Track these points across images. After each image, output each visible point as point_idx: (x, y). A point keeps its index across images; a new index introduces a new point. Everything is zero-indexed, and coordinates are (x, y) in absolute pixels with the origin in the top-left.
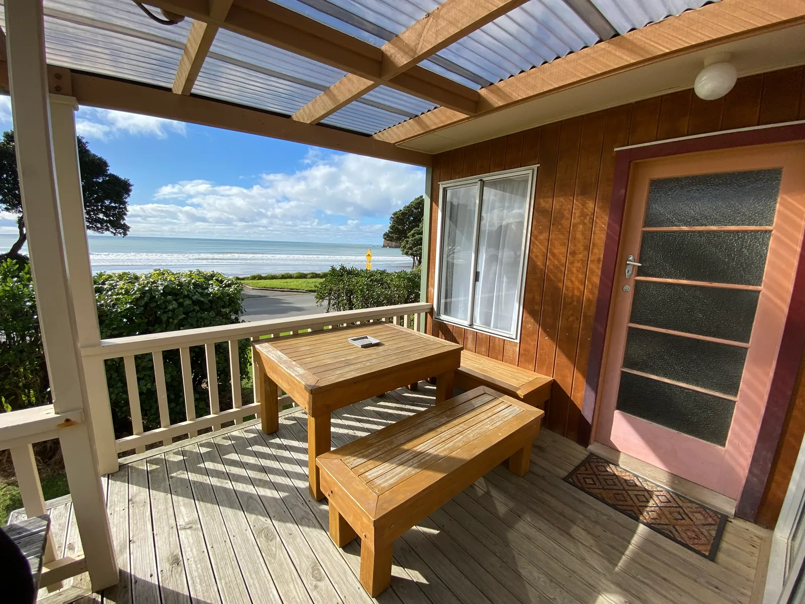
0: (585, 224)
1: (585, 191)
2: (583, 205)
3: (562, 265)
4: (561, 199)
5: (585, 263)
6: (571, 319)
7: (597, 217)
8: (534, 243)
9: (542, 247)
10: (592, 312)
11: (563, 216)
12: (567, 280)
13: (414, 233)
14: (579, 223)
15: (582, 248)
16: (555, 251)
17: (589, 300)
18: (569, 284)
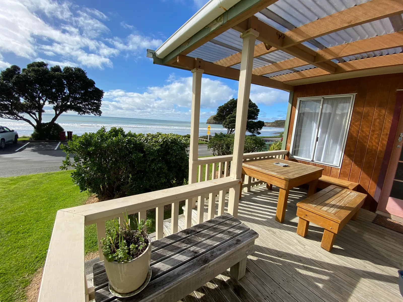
0: (380, 119)
1: (381, 105)
2: (380, 111)
3: (367, 136)
4: (368, 108)
5: (379, 135)
6: (370, 158)
7: (386, 117)
8: (352, 126)
9: (356, 128)
10: (382, 155)
11: (369, 115)
12: (369, 142)
13: (230, 117)
14: (377, 119)
15: (378, 129)
16: (364, 130)
17: (380, 151)
18: (371, 144)
